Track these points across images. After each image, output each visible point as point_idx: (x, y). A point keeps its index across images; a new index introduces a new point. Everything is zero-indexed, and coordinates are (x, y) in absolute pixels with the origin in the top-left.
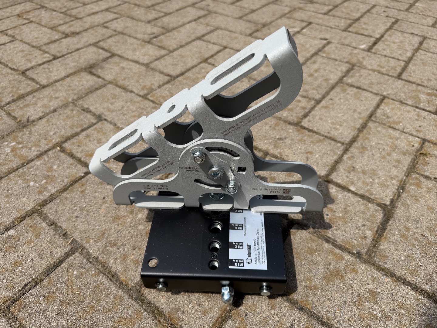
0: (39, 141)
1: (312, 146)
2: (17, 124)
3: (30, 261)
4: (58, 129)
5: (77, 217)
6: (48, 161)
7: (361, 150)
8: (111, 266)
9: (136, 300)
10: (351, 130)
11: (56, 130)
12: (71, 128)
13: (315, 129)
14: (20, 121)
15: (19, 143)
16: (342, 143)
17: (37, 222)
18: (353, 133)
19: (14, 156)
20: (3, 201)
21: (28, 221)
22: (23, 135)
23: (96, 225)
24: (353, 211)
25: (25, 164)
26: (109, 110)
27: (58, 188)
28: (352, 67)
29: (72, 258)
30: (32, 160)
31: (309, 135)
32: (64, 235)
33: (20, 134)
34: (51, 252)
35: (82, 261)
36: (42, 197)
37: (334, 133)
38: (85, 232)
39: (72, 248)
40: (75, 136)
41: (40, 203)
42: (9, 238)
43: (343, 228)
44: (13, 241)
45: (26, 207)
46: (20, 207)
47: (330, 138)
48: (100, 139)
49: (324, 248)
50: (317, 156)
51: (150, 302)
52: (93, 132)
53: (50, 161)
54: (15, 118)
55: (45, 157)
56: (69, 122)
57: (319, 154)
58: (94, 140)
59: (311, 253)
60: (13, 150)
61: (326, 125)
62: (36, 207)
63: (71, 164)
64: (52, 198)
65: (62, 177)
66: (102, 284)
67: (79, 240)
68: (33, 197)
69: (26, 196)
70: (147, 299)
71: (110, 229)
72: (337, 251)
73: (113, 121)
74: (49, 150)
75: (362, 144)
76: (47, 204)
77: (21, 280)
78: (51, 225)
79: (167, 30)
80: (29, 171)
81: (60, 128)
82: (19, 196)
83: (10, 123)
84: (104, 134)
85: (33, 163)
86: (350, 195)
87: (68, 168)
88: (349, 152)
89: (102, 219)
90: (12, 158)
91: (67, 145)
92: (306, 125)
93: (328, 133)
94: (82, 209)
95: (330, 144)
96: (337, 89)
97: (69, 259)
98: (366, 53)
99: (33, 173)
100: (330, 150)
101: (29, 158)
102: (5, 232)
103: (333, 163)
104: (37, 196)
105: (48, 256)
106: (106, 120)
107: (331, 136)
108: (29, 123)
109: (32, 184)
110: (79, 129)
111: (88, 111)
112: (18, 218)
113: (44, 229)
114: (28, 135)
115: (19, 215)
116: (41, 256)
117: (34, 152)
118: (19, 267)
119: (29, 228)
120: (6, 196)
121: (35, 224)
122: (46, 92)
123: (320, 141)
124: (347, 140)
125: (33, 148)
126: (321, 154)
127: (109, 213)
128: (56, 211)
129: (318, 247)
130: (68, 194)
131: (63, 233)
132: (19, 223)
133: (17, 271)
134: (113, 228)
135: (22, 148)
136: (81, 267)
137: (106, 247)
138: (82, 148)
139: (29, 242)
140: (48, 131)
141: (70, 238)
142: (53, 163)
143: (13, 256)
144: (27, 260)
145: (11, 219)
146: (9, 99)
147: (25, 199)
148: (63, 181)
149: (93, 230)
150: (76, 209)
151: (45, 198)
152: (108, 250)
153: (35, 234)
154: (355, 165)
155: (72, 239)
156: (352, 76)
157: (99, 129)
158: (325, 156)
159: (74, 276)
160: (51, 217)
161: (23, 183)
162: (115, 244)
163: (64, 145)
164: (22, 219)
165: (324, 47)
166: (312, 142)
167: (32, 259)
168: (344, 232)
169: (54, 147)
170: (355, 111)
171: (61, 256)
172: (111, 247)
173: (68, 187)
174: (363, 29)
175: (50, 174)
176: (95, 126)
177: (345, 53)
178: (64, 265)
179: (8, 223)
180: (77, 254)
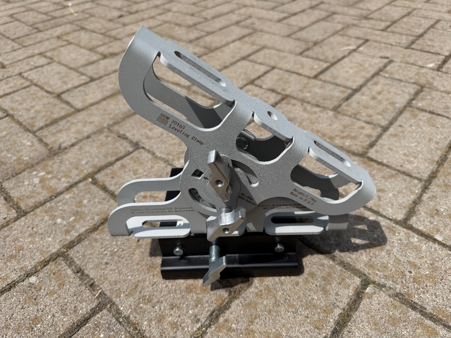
0: (70, 171)
1: (383, 182)
2: (48, 151)
3: (51, 318)
4: (91, 157)
5: (107, 263)
6: (78, 194)
7: (444, 189)
8: (144, 329)
10: (429, 163)
11: (89, 159)
12: (105, 156)
13: (385, 161)
14: (52, 148)
15: (48, 173)
16: (420, 180)
17: (62, 267)
18: (431, 168)
19: (43, 187)
20: (26, 240)
21: (51, 266)
22: (54, 163)
23: (128, 274)
24: (443, 268)
25: (54, 197)
26: (148, 137)
27: (88, 228)
28: (421, 89)
29: (99, 316)
30: (61, 193)
31: (378, 169)
32: (91, 285)
33: (50, 163)
34: (75, 307)
35: (111, 321)
36: (68, 238)
37: (408, 167)
38: (116, 283)
39: (99, 303)
40: (109, 166)
41: (66, 245)
42: (30, 287)
43: (432, 291)
44: (33, 290)
45: (51, 248)
46: (44, 249)
47: (404, 173)
48: (137, 170)
49: (410, 318)
50: (391, 195)
52: (129, 161)
53: (81, 194)
54: (46, 145)
55: (75, 190)
56: (103, 150)
57: (393, 192)
58: (130, 171)
59: (393, 325)
60: (42, 180)
61: (397, 156)
62: (62, 250)
63: (104, 199)
64: (80, 239)
65: (93, 214)
67: (108, 293)
68: (60, 237)
69: (52, 236)
71: (144, 281)
72: (428, 322)
73: (151, 149)
74: (80, 181)
75: (444, 181)
76: (74, 246)
78: (78, 272)
79: (210, 50)
80: (57, 206)
81: (93, 156)
82: (44, 236)
83: (41, 150)
84: (142, 163)
85: (62, 196)
86: (436, 246)
87: (100, 203)
88: (430, 190)
89: (135, 267)
90: (40, 190)
91: (99, 177)
92: (373, 157)
93: (401, 166)
94: (113, 254)
95: (405, 180)
96: (406, 114)
97: (95, 318)
98: (436, 72)
99: (61, 208)
100: (406, 188)
101: (58, 190)
102: (25, 279)
103: (411, 204)
104: (64, 236)
105: (72, 312)
106: (143, 148)
107: (405, 170)
108: (61, 150)
109: (59, 221)
110: (114, 159)
111: (124, 137)
112: (42, 262)
113: (69, 277)
114: (59, 164)
115: (43, 259)
116: (63, 311)
117: (64, 184)
118: (38, 324)
119: (52, 275)
120: (31, 235)
121: (59, 270)
122: (81, 116)
123: (392, 176)
124: (425, 176)
125: (63, 179)
126: (395, 193)
127: (143, 260)
128: (84, 256)
129: (402, 315)
130: (98, 234)
131: (90, 283)
132: (42, 268)
133: (35, 329)
134: (148, 279)
135: (52, 178)
136: (109, 328)
137: (139, 304)
138: (115, 180)
139: (51, 293)
140: (80, 160)
141: (98, 290)
142: (83, 196)
143: (32, 310)
144: (48, 316)
145: (33, 263)
146: (42, 124)
147: (50, 239)
148: (93, 219)
149: (125, 281)
150: (106, 254)
151: (73, 238)
152: (141, 308)
153: (58, 283)
154: (438, 208)
155: (100, 291)
156: (423, 99)
157: (136, 159)
158: (400, 195)
160: (78, 262)
161: (50, 220)
162: (150, 301)
163: (96, 176)
164: (45, 263)
165: (385, 66)
166: (383, 177)
167: (54, 315)
168: (434, 297)
169: (85, 178)
170: (430, 140)
171: (87, 314)
172: (145, 304)
173: (99, 226)
174: (429, 46)
175: (79, 209)
176: (132, 155)
177: (411, 73)
178: (89, 325)
179: (29, 267)
180: (105, 311)
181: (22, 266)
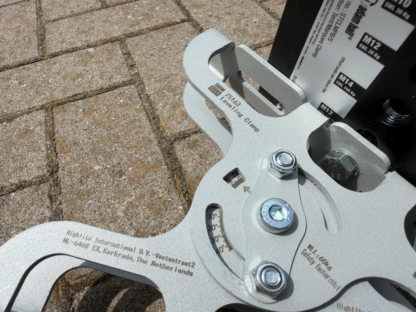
3: (91, 77)
5: (152, 55)
6: (154, 2)
9: (163, 150)
17: (116, 48)
20: (99, 24)
21: (109, 46)
23: (166, 67)
27: (149, 26)
29: (126, 87)
32: (132, 66)
34: (111, 76)
35: (134, 94)
36: (131, 29)
38: (152, 70)
39: (131, 80)
41: (127, 34)
42: (86, 54)
44: (87, 56)
45: (114, 33)
46: (109, 33)
51: (176, 159)
62: (122, 36)
63: (173, 10)
64: (139, 33)
65: (159, 18)
66: (139, 121)
67: (142, 75)
68: (124, 28)
69: (119, 26)
70: (175, 155)
76: (132, 36)
77: (75, 89)
78: (125, 54)
80: (133, 6)
82: (113, 24)
87: (169, 11)
89: (174, 64)
94: (160, 49)
97: (123, 88)
99: (135, 9)
102: (86, 48)
104: (128, 28)
105: (107, 78)
112: (102, 40)
113: (117, 55)
115: (105, 38)
116: (102, 76)
118: (79, 78)
119: (106, 51)
121: (113, 49)
128: (136, 45)
130: (155, 33)
131: (131, 64)
132: (101, 44)
133: (76, 81)
136: (129, 98)
139: (99, 62)
141: (135, 71)
142: (158, 4)
143: (80, 69)
144: (89, 76)
145: (96, 40)
147: (117, 27)
148: (158, 21)
149: (160, 70)
150: (155, 48)
151: (134, 31)
152: (164, 93)
153: (108, 57)
155: (137, 72)
159: (119, 103)
160: (129, 48)
161: (123, 15)
162: (173, 90)
164: (105, 42)
167: (93, 77)
171: (118, 83)
172: (168, 91)
173: (159, 28)
175: (149, 13)
178: (116, 91)
179: (92, 41)
180: (133, 86)
181: (88, 39)
